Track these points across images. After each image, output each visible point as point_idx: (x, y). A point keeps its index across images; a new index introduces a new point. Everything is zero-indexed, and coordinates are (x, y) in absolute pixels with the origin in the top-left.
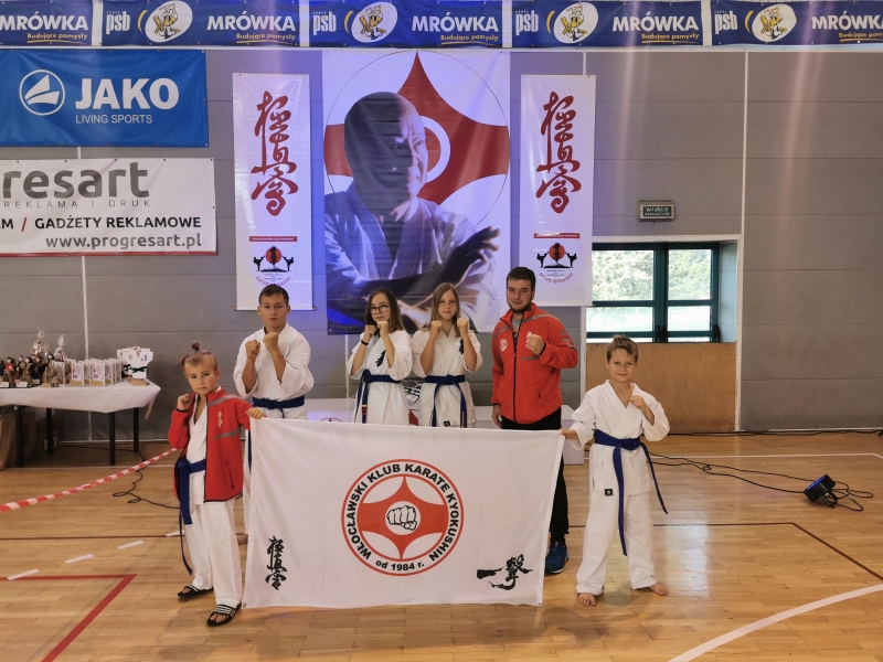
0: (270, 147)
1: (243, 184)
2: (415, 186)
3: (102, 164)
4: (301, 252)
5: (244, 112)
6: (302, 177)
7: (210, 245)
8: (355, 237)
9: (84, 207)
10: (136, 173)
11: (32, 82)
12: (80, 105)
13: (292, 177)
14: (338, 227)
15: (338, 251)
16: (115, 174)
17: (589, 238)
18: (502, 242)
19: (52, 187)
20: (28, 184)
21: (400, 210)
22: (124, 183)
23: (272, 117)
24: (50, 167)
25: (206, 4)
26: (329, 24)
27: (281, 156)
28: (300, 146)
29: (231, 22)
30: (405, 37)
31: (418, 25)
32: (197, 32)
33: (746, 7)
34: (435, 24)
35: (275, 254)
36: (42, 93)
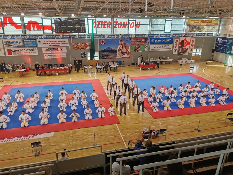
1: (174, 46)
3: (166, 45)
4: (177, 50)
5: (175, 41)
6: (178, 46)
7: (172, 50)
9: (165, 48)
10: (168, 45)
12: (166, 41)
23: (177, 42)
24: (163, 45)
25: (174, 34)
26: (180, 35)
27: (177, 44)
28: (178, 43)
29: (175, 35)
30: (185, 36)
31: (186, 35)
32: (173, 36)
33: (204, 34)
34: (187, 35)
35: (175, 51)
36: (164, 41)
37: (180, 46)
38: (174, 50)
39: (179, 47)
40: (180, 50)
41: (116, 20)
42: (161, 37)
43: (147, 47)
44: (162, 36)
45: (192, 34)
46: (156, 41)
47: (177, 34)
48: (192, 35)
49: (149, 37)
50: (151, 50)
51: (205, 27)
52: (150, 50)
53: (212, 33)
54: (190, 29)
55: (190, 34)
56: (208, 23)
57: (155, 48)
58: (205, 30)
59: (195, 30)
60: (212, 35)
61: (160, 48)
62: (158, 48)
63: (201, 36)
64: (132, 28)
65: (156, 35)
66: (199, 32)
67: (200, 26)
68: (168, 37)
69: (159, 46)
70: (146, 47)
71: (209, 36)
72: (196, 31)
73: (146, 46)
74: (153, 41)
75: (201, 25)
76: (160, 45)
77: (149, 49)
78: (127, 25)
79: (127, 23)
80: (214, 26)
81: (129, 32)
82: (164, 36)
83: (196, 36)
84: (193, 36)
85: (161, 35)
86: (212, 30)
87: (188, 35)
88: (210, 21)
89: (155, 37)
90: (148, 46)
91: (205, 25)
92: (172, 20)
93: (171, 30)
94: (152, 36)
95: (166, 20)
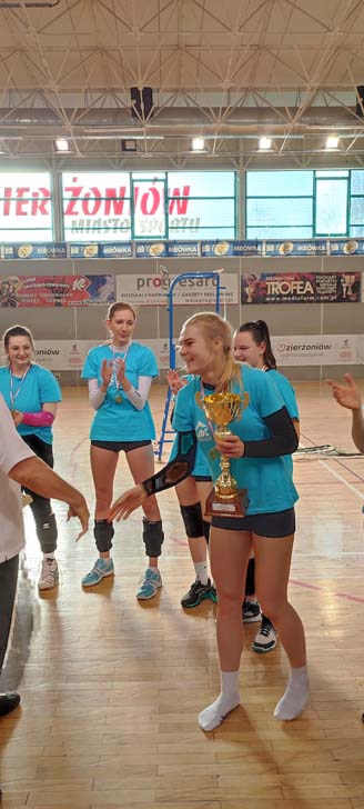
41: (75, 180)
64: (152, 213)
65: (269, 242)
78: (127, 204)
79: (128, 195)
81: (137, 234)
85: (295, 242)
92: (349, 179)
93: (348, 226)
94: (250, 248)
95: (315, 179)
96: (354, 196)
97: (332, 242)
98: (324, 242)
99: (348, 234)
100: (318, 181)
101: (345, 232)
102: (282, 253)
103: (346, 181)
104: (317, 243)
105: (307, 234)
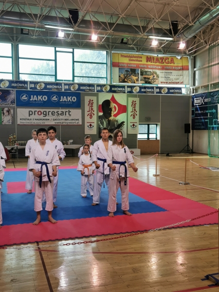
0: (90, 108)
1: (86, 113)
2: (112, 115)
3: (64, 110)
4: (95, 125)
5: (87, 103)
6: (95, 113)
7: (81, 123)
8: (103, 122)
9: (61, 117)
10: (69, 112)
11: (53, 97)
12: (61, 101)
13: (94, 113)
14: (101, 121)
15: (100, 125)
16: (66, 112)
17: (138, 123)
18: (125, 123)
19: (56, 114)
20: (52, 113)
21: (110, 118)
22: (67, 113)
23: (91, 103)
24: (56, 110)
25: (80, 85)
26: (99, 88)
27: (92, 109)
28: (95, 108)
29: (84, 88)
30: (111, 91)
31: (113, 89)
32: (79, 89)
33: (160, 88)
34: (116, 89)
35: (91, 125)
36: (55, 98)
37: (101, 114)
38: (86, 125)
39: (100, 118)
40: (102, 123)
42: (45, 88)
43: (8, 111)
44: (48, 87)
45: (128, 87)
46: (34, 98)
47: (89, 85)
48: (129, 89)
49: (13, 87)
50: (22, 121)
51: (158, 72)
52: (19, 122)
53: (180, 89)
54: (122, 76)
55: (124, 87)
56: (165, 64)
57: (32, 117)
58: (160, 80)
59: (135, 78)
60: (181, 93)
61: (47, 118)
62: (42, 117)
63: (153, 92)
65: (31, 82)
66: (146, 82)
67: (146, 70)
68: (65, 90)
69: (42, 110)
70: (5, 112)
71: (172, 93)
72: (137, 80)
73: (6, 109)
74: (24, 98)
75: (147, 68)
76: (47, 110)
77: (14, 118)
80: (181, 72)
82: (55, 87)
83: (140, 92)
84: (131, 92)
85: (46, 84)
86: (178, 81)
87: (120, 89)
88: (170, 60)
89: (29, 89)
90: (12, 111)
91: (159, 69)
92: (73, 53)
93: (74, 76)
94: (21, 85)
95: (56, 52)
96: (76, 62)
97: (65, 84)
98: (60, 84)
99: (73, 80)
100: (57, 53)
101: (71, 79)
102: (39, 89)
103: (71, 54)
104: (57, 84)
105: (52, 80)
